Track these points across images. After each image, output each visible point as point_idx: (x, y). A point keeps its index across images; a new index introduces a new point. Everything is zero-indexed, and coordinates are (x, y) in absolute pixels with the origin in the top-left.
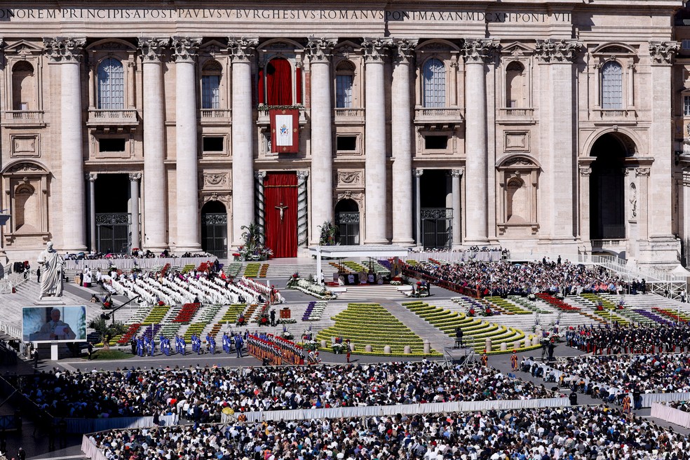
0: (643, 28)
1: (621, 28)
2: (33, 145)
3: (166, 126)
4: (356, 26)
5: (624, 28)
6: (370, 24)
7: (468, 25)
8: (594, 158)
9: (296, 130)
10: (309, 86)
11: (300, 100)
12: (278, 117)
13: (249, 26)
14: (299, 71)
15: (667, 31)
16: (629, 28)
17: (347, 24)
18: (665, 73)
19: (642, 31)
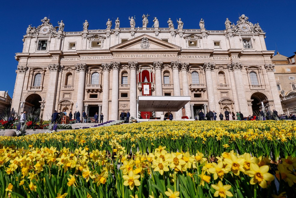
0: (262, 61)
1: (254, 61)
2: (69, 96)
3: (109, 89)
4: (169, 59)
5: (256, 61)
6: (173, 58)
7: (205, 59)
8: (253, 100)
9: (150, 89)
10: (155, 78)
11: (152, 81)
12: (144, 85)
13: (135, 59)
14: (151, 73)
15: (270, 61)
16: (257, 61)
17: (166, 58)
18: (272, 74)
19: (261, 62)
